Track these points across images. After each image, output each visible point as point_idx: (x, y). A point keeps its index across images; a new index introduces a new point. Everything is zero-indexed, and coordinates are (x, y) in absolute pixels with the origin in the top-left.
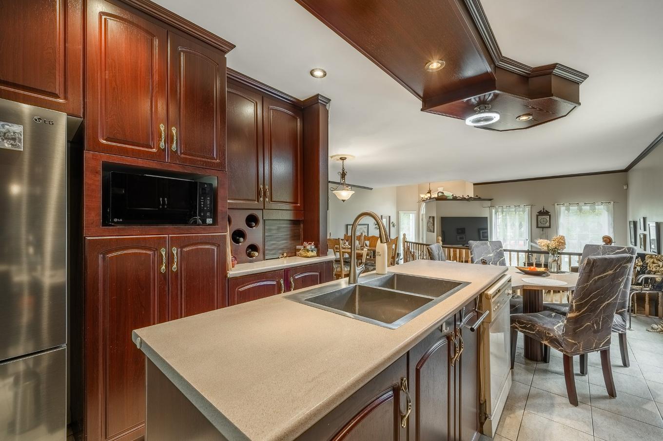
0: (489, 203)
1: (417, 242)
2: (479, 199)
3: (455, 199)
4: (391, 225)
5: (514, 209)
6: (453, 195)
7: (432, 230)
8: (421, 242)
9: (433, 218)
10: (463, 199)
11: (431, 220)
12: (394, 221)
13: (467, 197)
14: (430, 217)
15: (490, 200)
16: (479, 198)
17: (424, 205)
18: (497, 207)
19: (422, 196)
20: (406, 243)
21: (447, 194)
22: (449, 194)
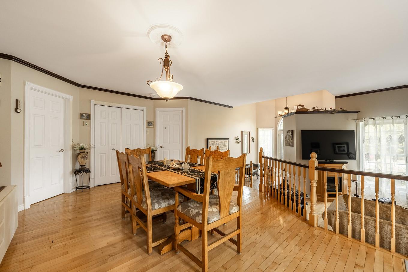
0: (355, 116)
1: (274, 157)
2: (344, 112)
3: (316, 111)
4: (251, 140)
5: (391, 121)
6: (314, 108)
7: (291, 144)
8: (278, 158)
9: (293, 132)
10: (326, 112)
11: (290, 134)
12: (253, 137)
13: (330, 110)
14: (288, 131)
15: (357, 112)
16: (344, 110)
17: (282, 120)
18: (367, 119)
19: (280, 113)
20: (263, 159)
21: (307, 107)
22: (309, 107)
